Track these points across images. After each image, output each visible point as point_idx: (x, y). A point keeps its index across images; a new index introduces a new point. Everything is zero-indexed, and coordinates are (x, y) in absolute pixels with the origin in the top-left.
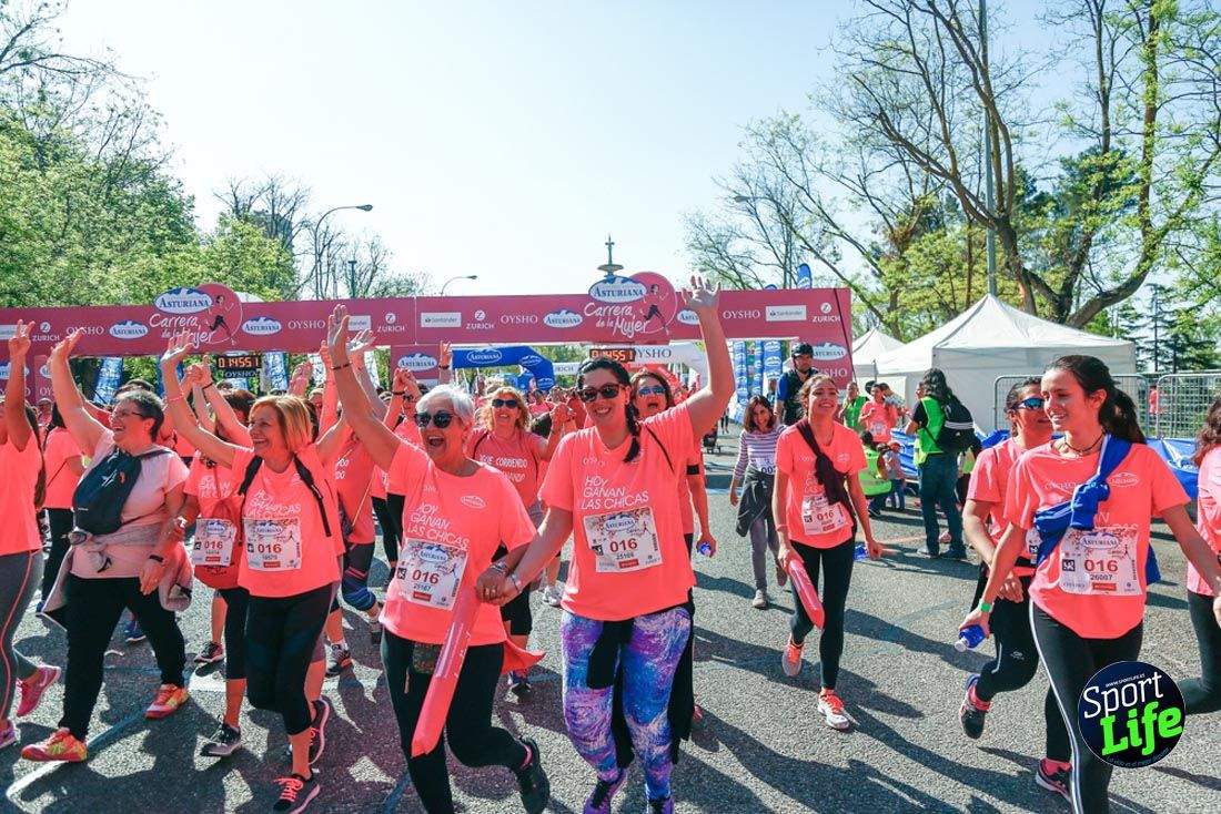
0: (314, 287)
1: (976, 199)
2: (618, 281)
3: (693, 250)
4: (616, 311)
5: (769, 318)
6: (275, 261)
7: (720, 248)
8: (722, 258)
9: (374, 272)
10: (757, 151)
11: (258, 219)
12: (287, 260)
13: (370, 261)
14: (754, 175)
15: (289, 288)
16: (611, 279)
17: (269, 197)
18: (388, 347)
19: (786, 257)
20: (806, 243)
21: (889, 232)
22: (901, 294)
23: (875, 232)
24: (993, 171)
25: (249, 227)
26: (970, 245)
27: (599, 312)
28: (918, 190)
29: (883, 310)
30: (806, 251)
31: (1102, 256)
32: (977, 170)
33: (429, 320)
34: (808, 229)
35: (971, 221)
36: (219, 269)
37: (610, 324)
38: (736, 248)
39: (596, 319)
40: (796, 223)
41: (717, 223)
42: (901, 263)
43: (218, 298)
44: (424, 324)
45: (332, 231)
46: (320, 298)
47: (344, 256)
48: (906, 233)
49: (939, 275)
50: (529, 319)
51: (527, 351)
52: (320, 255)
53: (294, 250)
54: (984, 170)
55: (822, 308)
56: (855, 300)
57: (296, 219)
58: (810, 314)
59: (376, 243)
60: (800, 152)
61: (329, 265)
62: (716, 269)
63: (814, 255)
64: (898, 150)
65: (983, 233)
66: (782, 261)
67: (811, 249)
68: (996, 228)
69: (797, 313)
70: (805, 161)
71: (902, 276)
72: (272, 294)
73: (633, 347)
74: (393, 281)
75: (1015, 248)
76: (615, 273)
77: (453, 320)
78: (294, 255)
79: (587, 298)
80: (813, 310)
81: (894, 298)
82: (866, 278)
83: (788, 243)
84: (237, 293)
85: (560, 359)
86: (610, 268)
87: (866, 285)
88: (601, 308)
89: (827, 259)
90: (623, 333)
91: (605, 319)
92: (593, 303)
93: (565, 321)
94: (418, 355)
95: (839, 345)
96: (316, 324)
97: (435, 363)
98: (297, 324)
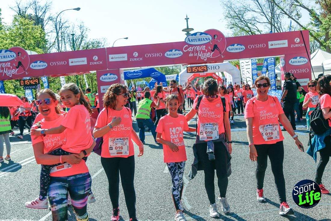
2: (198, 34)
4: (198, 48)
5: (270, 47)
8: (241, 21)
18: (95, 71)
20: (283, 11)
21: (324, 3)
23: (317, 3)
27: (190, 49)
33: (113, 58)
34: (284, 4)
37: (196, 55)
39: (188, 53)
40: (276, 2)
43: (19, 53)
44: (111, 60)
50: (158, 55)
55: (295, 40)
58: (289, 44)
63: (287, 16)
67: (286, 13)
69: (284, 44)
73: (206, 64)
77: (124, 57)
79: (184, 43)
80: (291, 42)
81: (327, 34)
84: (27, 51)
87: (313, 29)
88: (191, 48)
89: (294, 18)
90: (202, 58)
91: (193, 52)
92: (187, 46)
93: (174, 55)
94: (109, 74)
95: (304, 58)
96: (63, 63)
97: (117, 78)
98: (54, 63)
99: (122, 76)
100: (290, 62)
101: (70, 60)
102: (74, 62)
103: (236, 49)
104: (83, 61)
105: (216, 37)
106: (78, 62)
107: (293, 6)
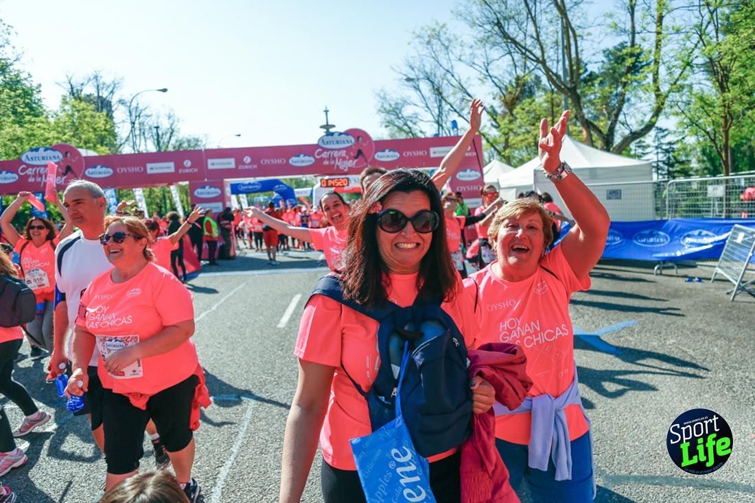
0: (132, 144)
1: (556, 75)
2: (336, 135)
3: (380, 113)
4: (336, 154)
5: (432, 156)
6: (103, 127)
7: (398, 111)
8: (399, 118)
9: (171, 133)
10: (420, 48)
11: (88, 99)
12: (112, 127)
13: (169, 126)
14: (417, 64)
15: (113, 145)
16: (329, 134)
17: (95, 84)
18: (187, 183)
19: (439, 116)
20: (452, 107)
21: (503, 98)
22: (511, 138)
23: (494, 98)
24: (566, 57)
25: (83, 105)
26: (552, 105)
27: (325, 155)
28: (520, 73)
29: (500, 147)
30: (451, 112)
31: (632, 109)
32: (556, 59)
33: (214, 164)
34: (453, 97)
35: (552, 91)
36: (65, 134)
37: (332, 163)
38: (407, 111)
39: (323, 159)
40: (444, 95)
41: (395, 96)
42: (511, 118)
43: (66, 153)
44: (210, 167)
45: (141, 107)
46: (136, 152)
47: (150, 123)
48: (513, 99)
49: (533, 125)
50: (280, 161)
51: (278, 182)
52: (134, 123)
53: (114, 120)
54: (561, 57)
56: (484, 142)
57: (114, 100)
59: (172, 114)
60: (447, 48)
61: (140, 130)
62: (396, 126)
63: (457, 114)
64: (507, 45)
65: (560, 98)
66: (437, 118)
67: (455, 111)
68: (569, 94)
70: (450, 53)
71: (512, 126)
72: (104, 150)
73: (348, 176)
74: (185, 140)
75: (580, 106)
76: (332, 130)
77: (230, 163)
78: (114, 123)
79: (316, 146)
81: (507, 140)
82: (490, 129)
83: (440, 107)
84: (80, 150)
85: (298, 187)
86: (327, 127)
87: (489, 133)
88: (326, 153)
89: (465, 117)
90: (341, 168)
91: (329, 159)
92: (320, 150)
93: (302, 162)
94: (207, 187)
95: (476, 170)
96: (137, 169)
97: (220, 192)
98: (123, 170)
99: (228, 190)
100: (458, 176)
101: (149, 166)
102: (153, 168)
103: (388, 156)
104: (169, 168)
105: (360, 139)
106: (161, 168)
107: (465, 101)
